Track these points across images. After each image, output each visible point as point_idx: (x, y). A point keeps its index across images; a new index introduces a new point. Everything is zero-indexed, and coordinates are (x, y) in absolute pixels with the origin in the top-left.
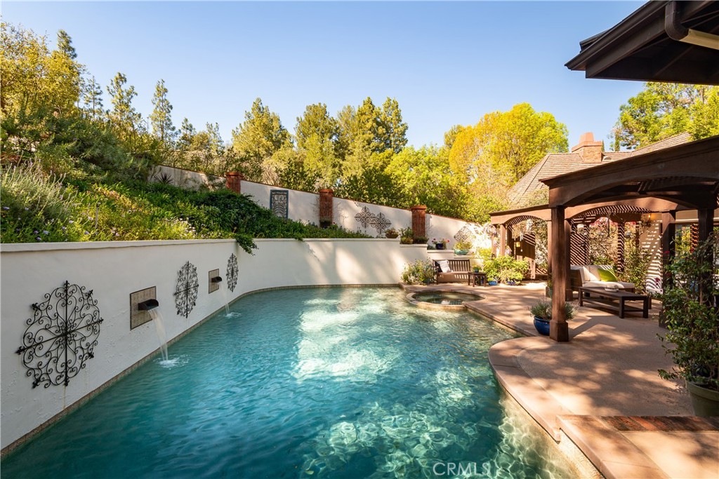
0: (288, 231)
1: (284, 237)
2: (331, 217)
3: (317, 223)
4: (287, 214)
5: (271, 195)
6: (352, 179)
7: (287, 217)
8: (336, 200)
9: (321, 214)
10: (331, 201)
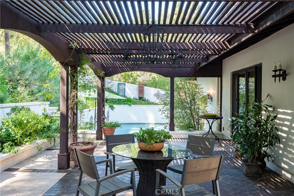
0: (125, 101)
1: (124, 104)
2: (143, 95)
3: (137, 98)
4: (125, 94)
5: (118, 85)
6: (153, 77)
7: (125, 95)
8: (145, 88)
9: (139, 94)
10: (143, 88)
